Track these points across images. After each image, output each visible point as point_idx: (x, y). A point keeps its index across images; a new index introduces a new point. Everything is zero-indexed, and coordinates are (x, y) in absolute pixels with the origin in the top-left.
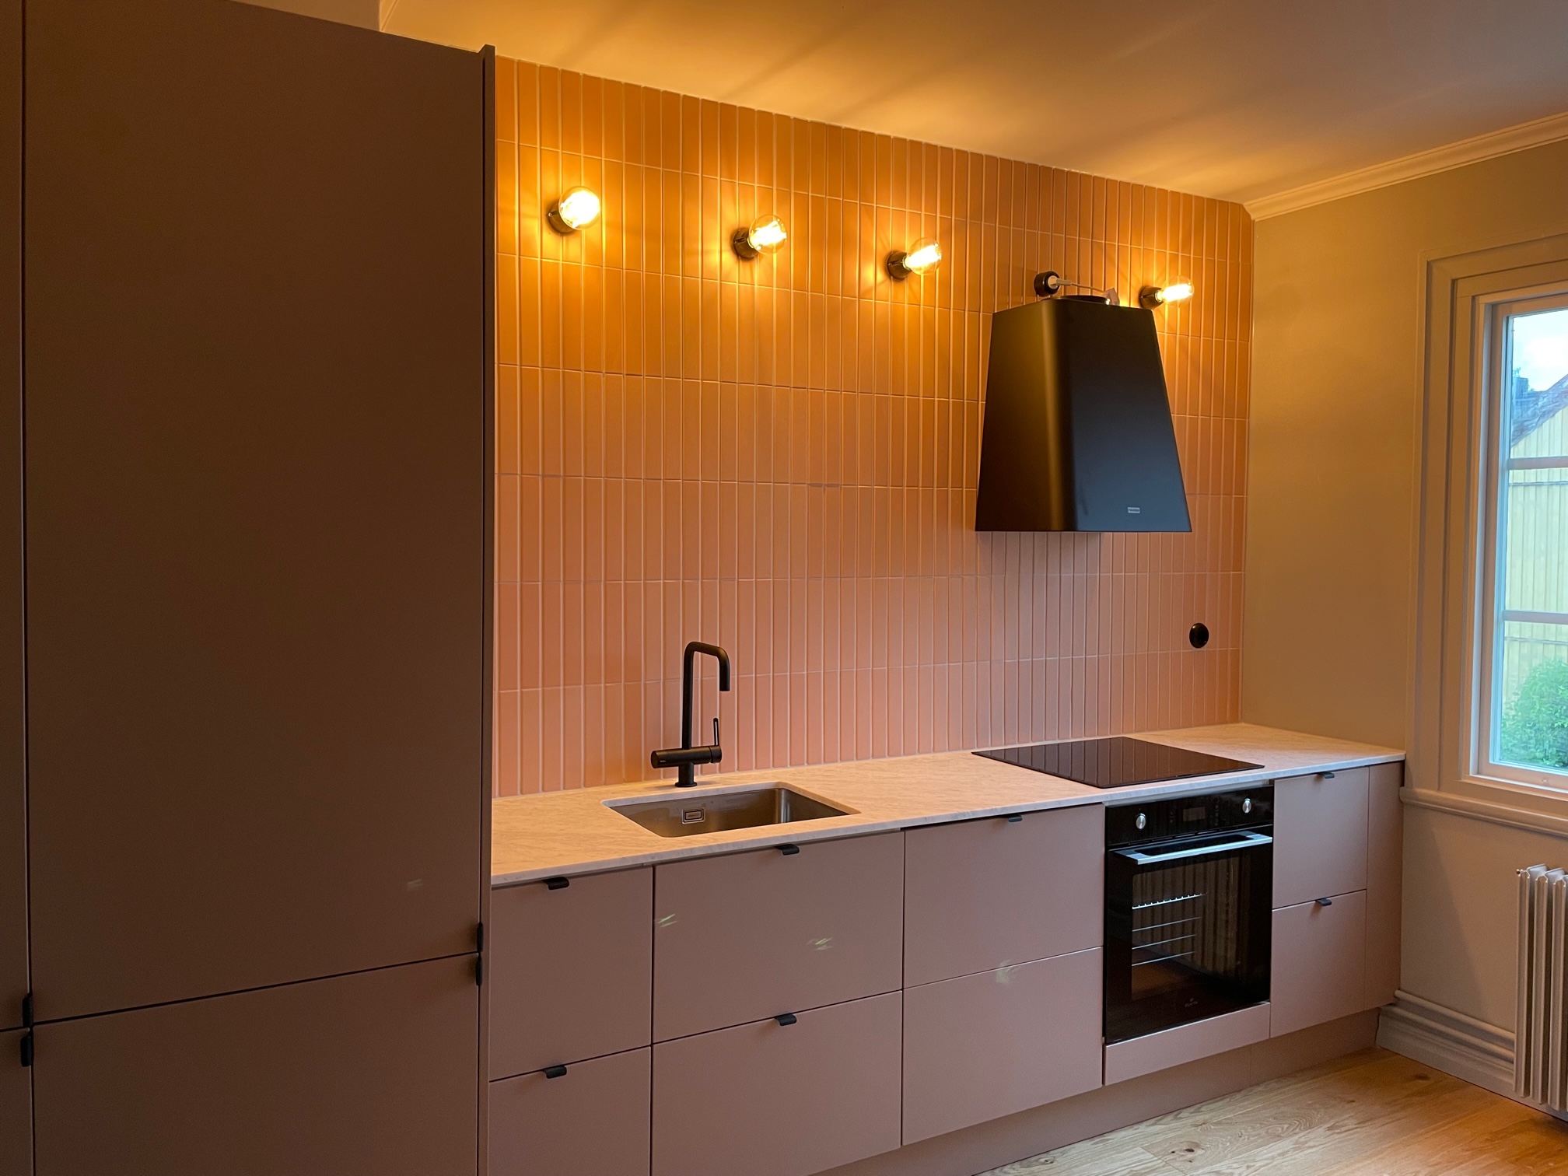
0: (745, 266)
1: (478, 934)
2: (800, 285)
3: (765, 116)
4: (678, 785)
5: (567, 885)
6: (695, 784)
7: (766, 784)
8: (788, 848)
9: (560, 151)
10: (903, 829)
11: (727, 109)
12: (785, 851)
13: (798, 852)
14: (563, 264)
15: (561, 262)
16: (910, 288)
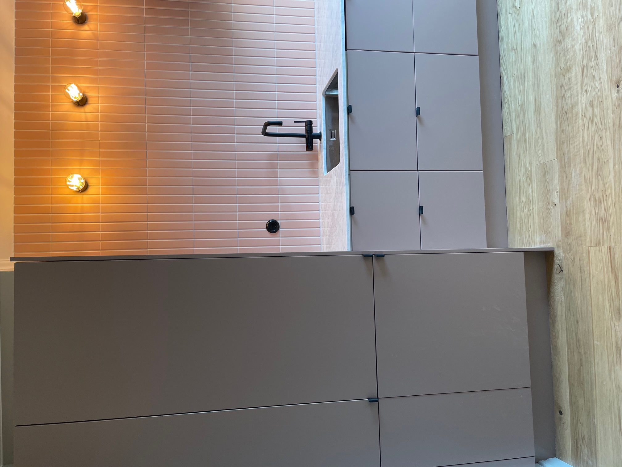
0: (90, 100)
1: (367, 256)
2: (95, 72)
3: (16, 88)
4: (321, 140)
5: (353, 207)
6: (320, 132)
7: (323, 101)
8: (349, 110)
9: (51, 186)
10: (346, 50)
11: (17, 107)
12: (350, 112)
13: (351, 105)
14: (101, 185)
15: (100, 186)
16: (90, 11)
